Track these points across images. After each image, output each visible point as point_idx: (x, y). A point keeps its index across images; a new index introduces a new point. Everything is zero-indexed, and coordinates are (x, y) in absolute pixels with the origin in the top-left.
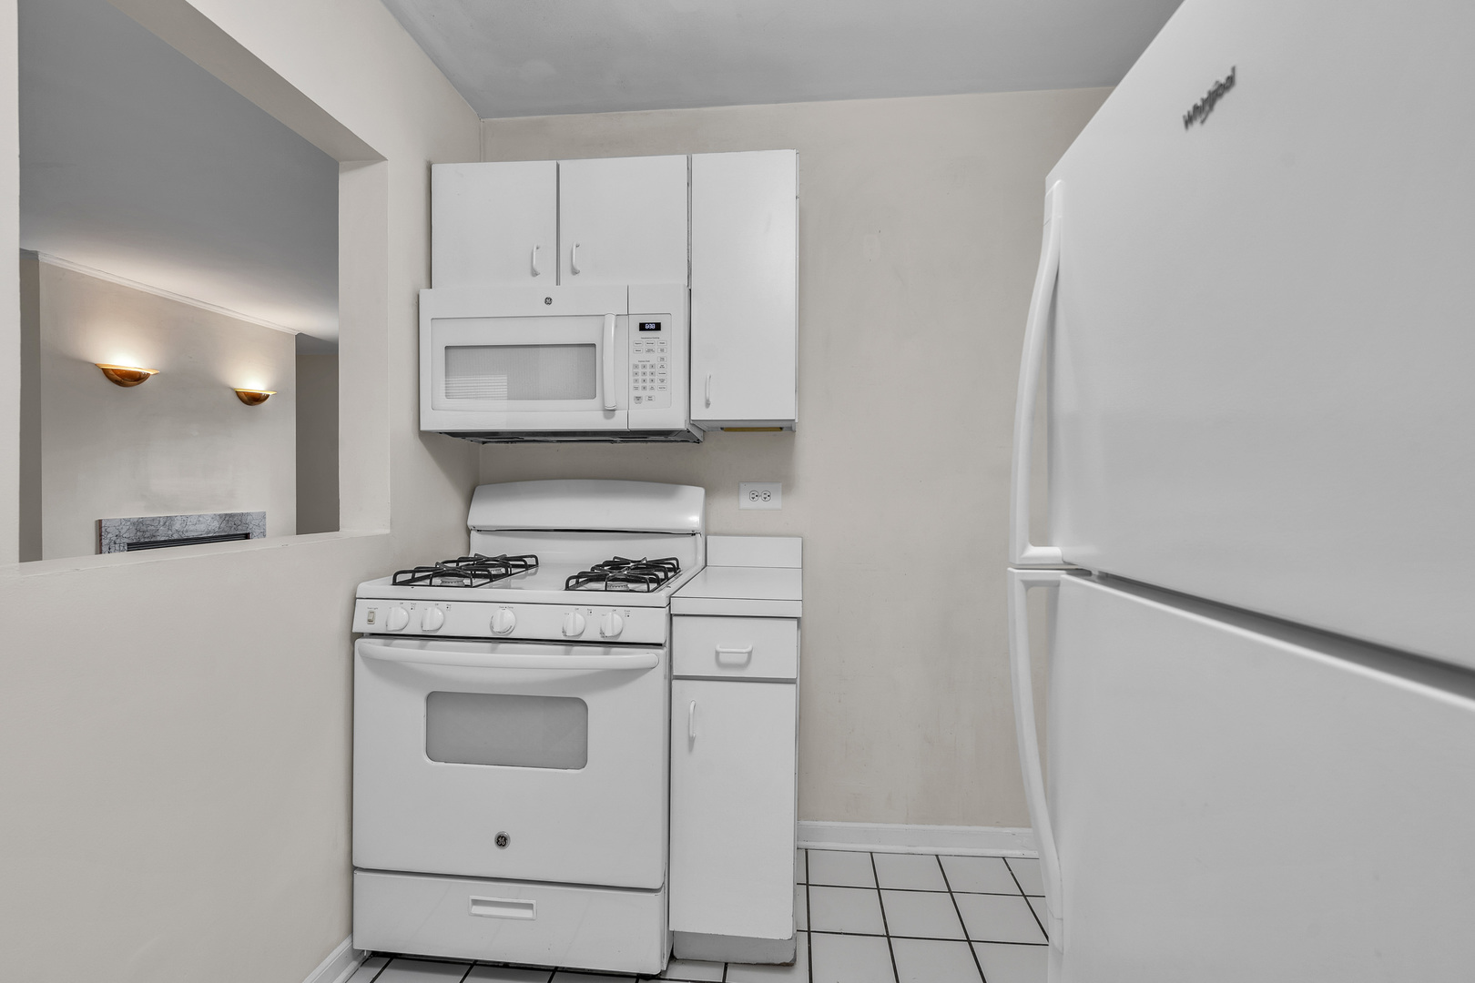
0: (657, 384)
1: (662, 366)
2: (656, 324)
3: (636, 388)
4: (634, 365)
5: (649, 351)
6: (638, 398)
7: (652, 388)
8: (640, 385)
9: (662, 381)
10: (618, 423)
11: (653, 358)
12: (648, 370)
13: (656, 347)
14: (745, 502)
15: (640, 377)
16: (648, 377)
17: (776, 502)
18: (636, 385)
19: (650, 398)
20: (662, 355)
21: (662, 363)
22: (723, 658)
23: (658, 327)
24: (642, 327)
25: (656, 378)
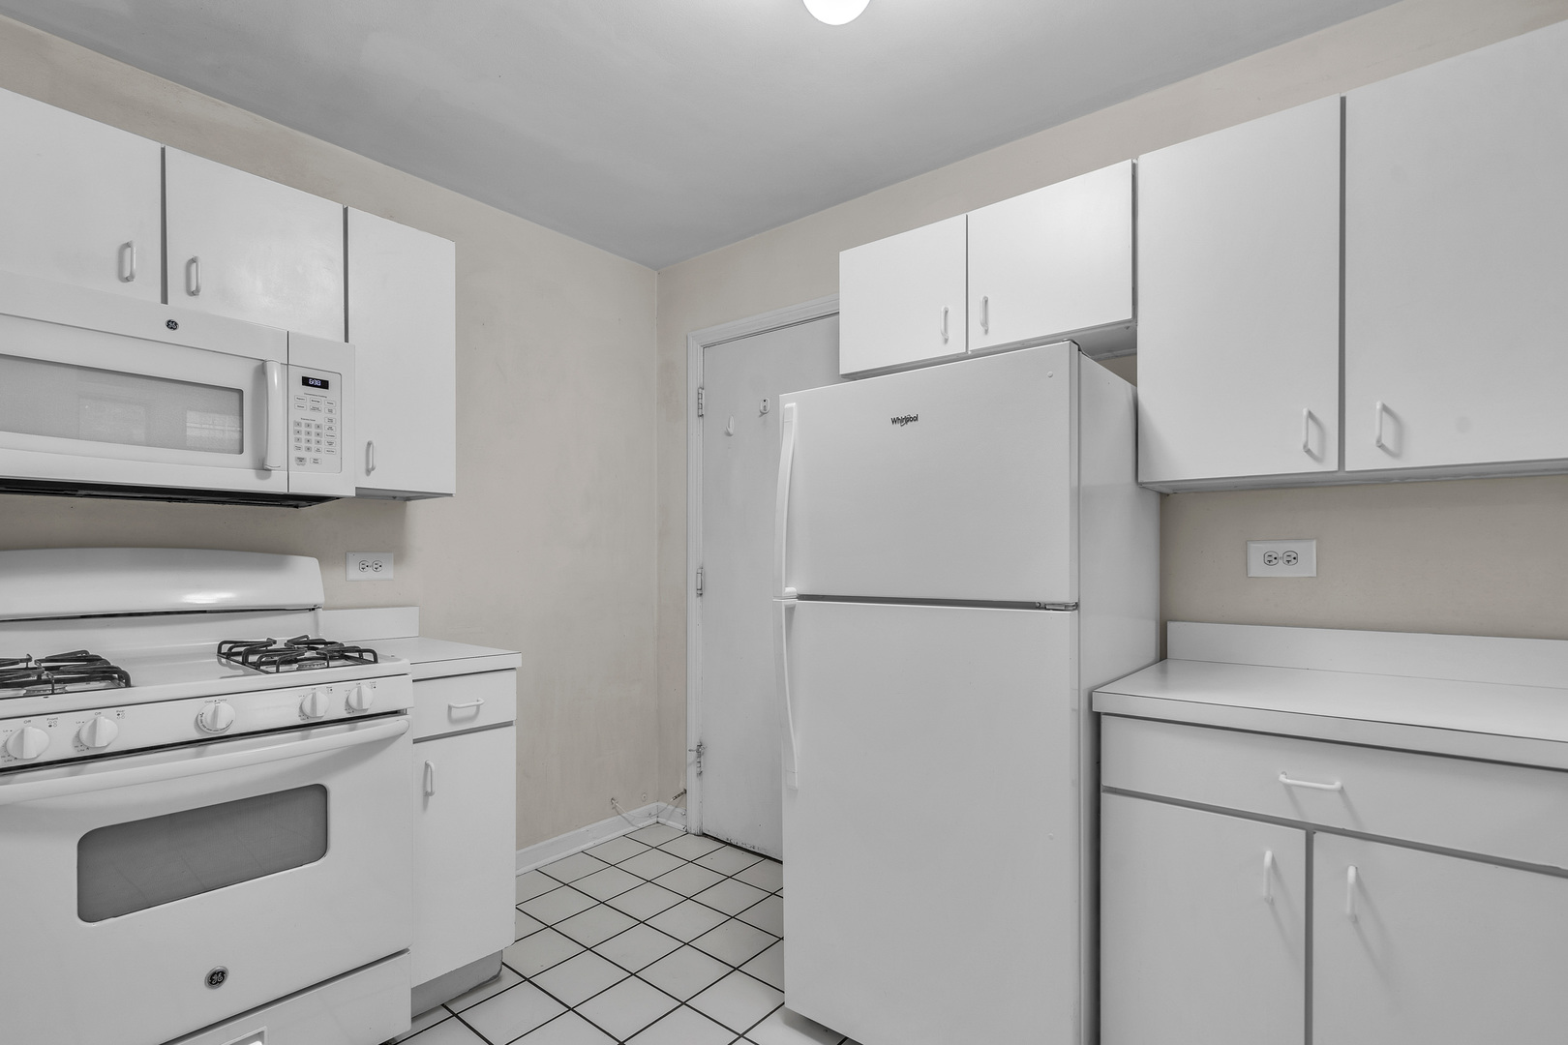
0: (324, 446)
1: (330, 428)
2: (322, 381)
3: (299, 448)
4: (295, 422)
5: (314, 409)
6: (301, 459)
7: (318, 450)
8: (303, 445)
9: (331, 444)
10: (275, 485)
11: (320, 418)
12: (313, 430)
13: (323, 406)
14: (354, 573)
15: (303, 437)
16: (313, 438)
17: (387, 573)
18: (298, 444)
19: (316, 461)
20: (330, 416)
21: (331, 425)
22: (456, 714)
23: (325, 385)
24: (306, 381)
25: (323, 439)
